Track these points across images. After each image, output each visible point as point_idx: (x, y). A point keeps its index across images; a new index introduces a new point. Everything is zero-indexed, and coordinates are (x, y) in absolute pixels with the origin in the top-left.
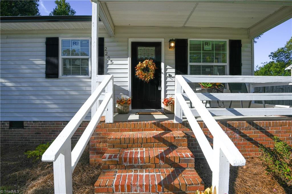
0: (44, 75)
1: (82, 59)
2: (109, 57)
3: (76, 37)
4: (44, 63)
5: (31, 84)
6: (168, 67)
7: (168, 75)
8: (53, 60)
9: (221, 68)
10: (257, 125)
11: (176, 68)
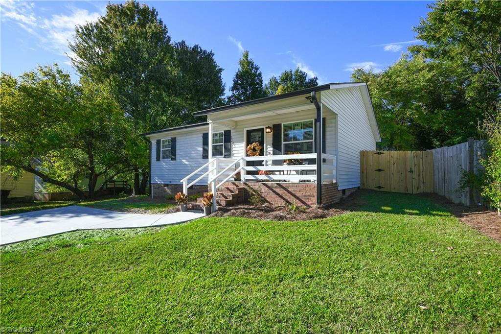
0: (202, 157)
1: (220, 145)
2: (233, 143)
3: (217, 131)
4: (202, 149)
5: (196, 162)
6: (268, 146)
7: (268, 153)
8: (206, 147)
9: (310, 144)
10: (281, 186)
11: (273, 147)
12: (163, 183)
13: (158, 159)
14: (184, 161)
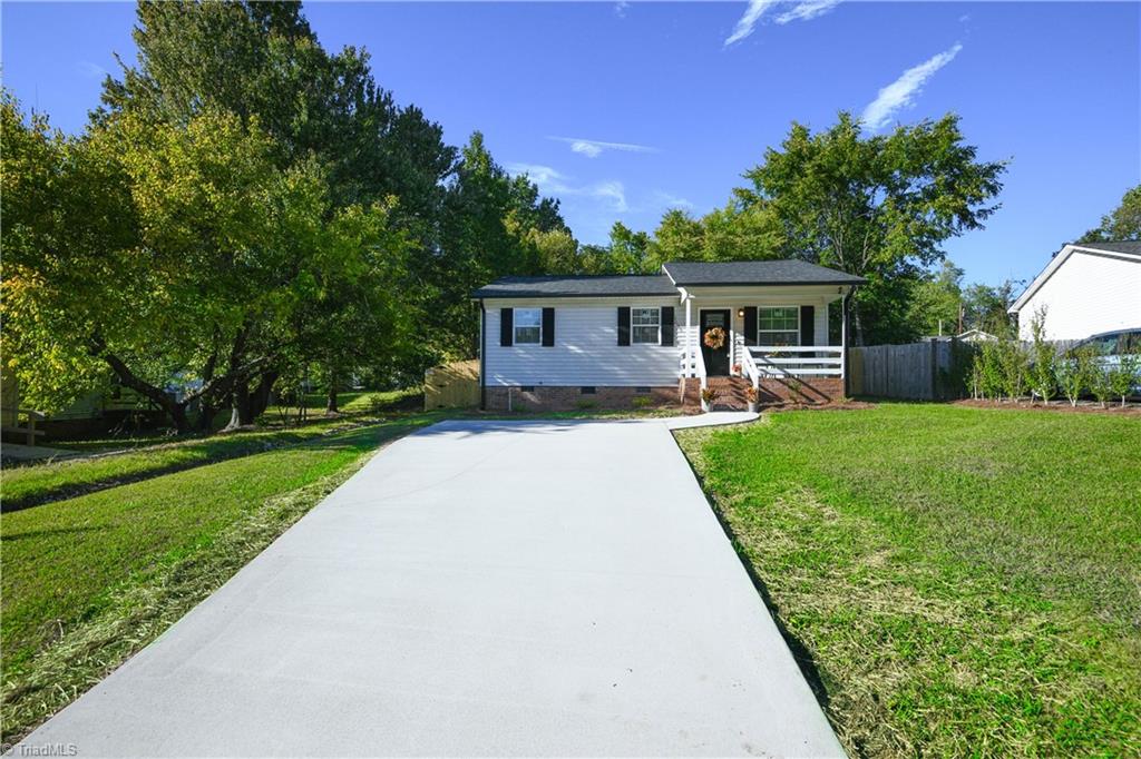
0: (616, 343)
1: (654, 327)
2: (678, 326)
3: (645, 306)
4: (614, 331)
5: (601, 351)
6: (737, 335)
7: (737, 342)
8: (624, 329)
11: (745, 336)
12: (518, 384)
13: (506, 340)
14: (572, 347)
